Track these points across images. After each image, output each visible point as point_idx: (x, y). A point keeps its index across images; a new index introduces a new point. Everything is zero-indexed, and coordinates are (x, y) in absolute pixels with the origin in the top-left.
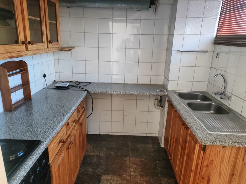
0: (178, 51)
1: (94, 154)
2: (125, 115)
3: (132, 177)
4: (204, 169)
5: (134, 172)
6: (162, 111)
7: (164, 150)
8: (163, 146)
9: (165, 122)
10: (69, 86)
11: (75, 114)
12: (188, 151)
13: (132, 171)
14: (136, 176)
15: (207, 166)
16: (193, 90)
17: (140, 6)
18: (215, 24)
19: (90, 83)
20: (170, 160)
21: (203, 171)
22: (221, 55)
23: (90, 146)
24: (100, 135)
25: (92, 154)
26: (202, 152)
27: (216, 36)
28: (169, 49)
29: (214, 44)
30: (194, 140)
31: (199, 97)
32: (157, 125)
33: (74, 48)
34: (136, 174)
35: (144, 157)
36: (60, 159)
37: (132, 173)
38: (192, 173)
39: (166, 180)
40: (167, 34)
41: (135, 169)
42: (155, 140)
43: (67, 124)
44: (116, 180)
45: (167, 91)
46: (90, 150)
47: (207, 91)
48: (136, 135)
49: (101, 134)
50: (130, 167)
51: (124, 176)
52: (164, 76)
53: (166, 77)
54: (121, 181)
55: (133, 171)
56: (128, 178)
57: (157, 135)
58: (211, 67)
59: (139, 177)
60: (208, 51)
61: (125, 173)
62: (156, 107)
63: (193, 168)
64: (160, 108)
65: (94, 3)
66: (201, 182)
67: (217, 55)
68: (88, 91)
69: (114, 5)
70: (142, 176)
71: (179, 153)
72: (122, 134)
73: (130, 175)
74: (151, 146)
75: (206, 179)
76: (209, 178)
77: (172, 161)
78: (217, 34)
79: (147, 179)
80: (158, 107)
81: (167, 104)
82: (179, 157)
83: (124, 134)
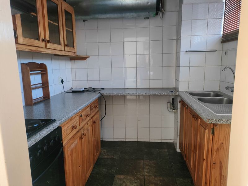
0: (186, 52)
1: (108, 157)
2: (139, 121)
3: (145, 177)
4: (215, 153)
5: (148, 173)
6: (176, 113)
8: (178, 150)
9: (179, 124)
11: (88, 110)
12: (199, 140)
13: (145, 172)
14: (150, 176)
15: (218, 149)
16: (205, 90)
17: (147, 13)
18: (221, 24)
19: (104, 89)
20: (185, 161)
21: (214, 156)
22: (229, 53)
23: (104, 150)
24: (114, 142)
25: (106, 157)
26: (211, 136)
27: (223, 35)
28: (178, 53)
29: (221, 43)
30: (203, 127)
31: (212, 95)
32: (172, 130)
33: (89, 57)
34: (150, 174)
35: (159, 160)
36: (73, 145)
37: (146, 174)
38: (204, 162)
39: (181, 180)
40: (175, 39)
41: (149, 170)
42: (171, 146)
43: (80, 115)
44: (130, 179)
45: (178, 91)
46: (105, 153)
47: (219, 90)
48: (151, 141)
49: (115, 140)
50: (144, 168)
51: (138, 176)
52: (176, 79)
53: (177, 80)
54: (135, 180)
55: (147, 172)
56: (142, 177)
57: (172, 141)
58: (221, 66)
59: (153, 177)
60: (216, 51)
61: (139, 173)
62: (169, 111)
63: (205, 157)
64: (173, 110)
65: (106, 14)
66: (213, 168)
67: (225, 53)
68: (101, 93)
69: (123, 14)
70: (156, 176)
71: (193, 149)
72: (136, 140)
73: (144, 175)
74: (166, 150)
75: (218, 165)
77: (187, 161)
78: (223, 33)
79: (161, 179)
80: (171, 110)
81: (179, 105)
82: (192, 153)
83: (138, 141)
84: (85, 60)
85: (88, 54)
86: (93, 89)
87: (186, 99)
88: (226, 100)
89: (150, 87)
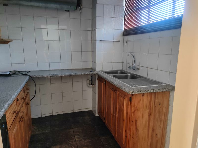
0: (101, 41)
1: (40, 132)
2: (64, 96)
3: (77, 142)
4: (133, 115)
5: (79, 138)
6: (93, 88)
7: (99, 118)
8: (97, 115)
9: (97, 96)
10: (9, 74)
11: (22, 93)
12: (119, 106)
13: (76, 138)
14: (81, 140)
15: (134, 111)
16: (114, 69)
17: (69, 6)
18: (122, 22)
19: (30, 71)
20: (105, 123)
21: (132, 116)
22: (128, 43)
23: (35, 127)
24: (42, 118)
25: (37, 133)
26: (130, 102)
27: (124, 30)
28: (94, 41)
29: (123, 36)
30: (122, 97)
31: (119, 73)
32: (91, 101)
33: (12, 41)
34: (80, 139)
35: (84, 126)
36: (15, 130)
37: (77, 139)
38: (124, 122)
39: (104, 138)
40: (91, 30)
41: (79, 136)
42: (90, 113)
43: (17, 100)
44: (65, 147)
45: (96, 71)
46: (35, 130)
47: (122, 69)
48: (75, 111)
49: (43, 116)
50: (74, 135)
51: (70, 143)
52: (92, 61)
53: (94, 62)
54: (69, 147)
55: (77, 138)
56: (74, 143)
57: (91, 109)
58: (123, 52)
59: (83, 141)
60: (120, 41)
61: (71, 141)
62: (88, 86)
63: (125, 118)
64: (92, 86)
66: (131, 125)
67: (126, 43)
68: (30, 76)
69: (48, 4)
70: (85, 139)
71: (112, 113)
72: (62, 113)
73: (75, 141)
74: (88, 117)
75: (134, 122)
76: (136, 120)
77: (106, 122)
78: (124, 29)
79: (90, 140)
80: (90, 86)
81: (97, 82)
82: (112, 116)
83: (64, 113)
84: (7, 43)
85: (11, 38)
86: (18, 72)
87: (105, 77)
88: (130, 76)
89: (62, 69)
